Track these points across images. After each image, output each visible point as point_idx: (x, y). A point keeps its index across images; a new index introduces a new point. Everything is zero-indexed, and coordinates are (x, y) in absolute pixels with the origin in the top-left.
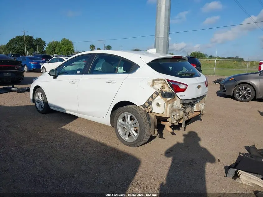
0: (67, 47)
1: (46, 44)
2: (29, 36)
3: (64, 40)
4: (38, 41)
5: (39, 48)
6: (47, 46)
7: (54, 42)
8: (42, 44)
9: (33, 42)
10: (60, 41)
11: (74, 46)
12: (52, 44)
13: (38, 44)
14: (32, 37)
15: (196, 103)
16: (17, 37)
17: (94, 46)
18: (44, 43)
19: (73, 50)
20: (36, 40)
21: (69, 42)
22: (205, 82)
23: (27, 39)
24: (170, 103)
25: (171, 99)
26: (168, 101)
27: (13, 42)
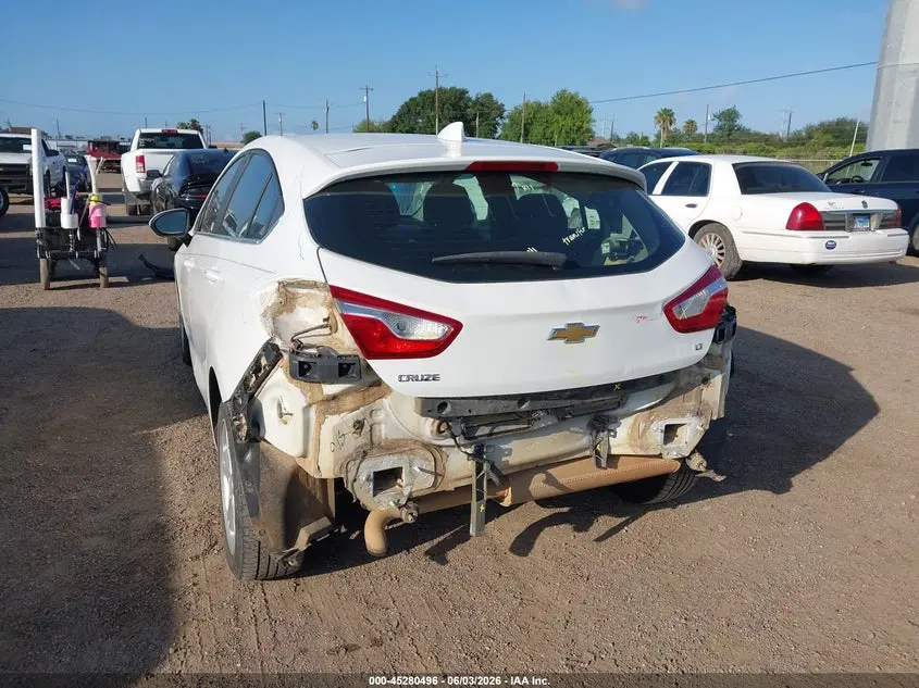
0: (569, 121)
1: (505, 114)
2: (457, 90)
3: (562, 96)
4: (483, 105)
5: (482, 128)
6: (507, 121)
7: (526, 105)
8: (493, 114)
9: (467, 106)
10: (550, 100)
11: (594, 115)
12: (521, 112)
13: (481, 115)
14: (464, 92)
15: (620, 411)
16: (421, 94)
17: (671, 115)
18: (500, 109)
19: (589, 130)
20: (476, 103)
21: (579, 104)
22: (659, 309)
23: (450, 99)
24: (345, 408)
25: (349, 388)
26: (334, 397)
27: (409, 110)
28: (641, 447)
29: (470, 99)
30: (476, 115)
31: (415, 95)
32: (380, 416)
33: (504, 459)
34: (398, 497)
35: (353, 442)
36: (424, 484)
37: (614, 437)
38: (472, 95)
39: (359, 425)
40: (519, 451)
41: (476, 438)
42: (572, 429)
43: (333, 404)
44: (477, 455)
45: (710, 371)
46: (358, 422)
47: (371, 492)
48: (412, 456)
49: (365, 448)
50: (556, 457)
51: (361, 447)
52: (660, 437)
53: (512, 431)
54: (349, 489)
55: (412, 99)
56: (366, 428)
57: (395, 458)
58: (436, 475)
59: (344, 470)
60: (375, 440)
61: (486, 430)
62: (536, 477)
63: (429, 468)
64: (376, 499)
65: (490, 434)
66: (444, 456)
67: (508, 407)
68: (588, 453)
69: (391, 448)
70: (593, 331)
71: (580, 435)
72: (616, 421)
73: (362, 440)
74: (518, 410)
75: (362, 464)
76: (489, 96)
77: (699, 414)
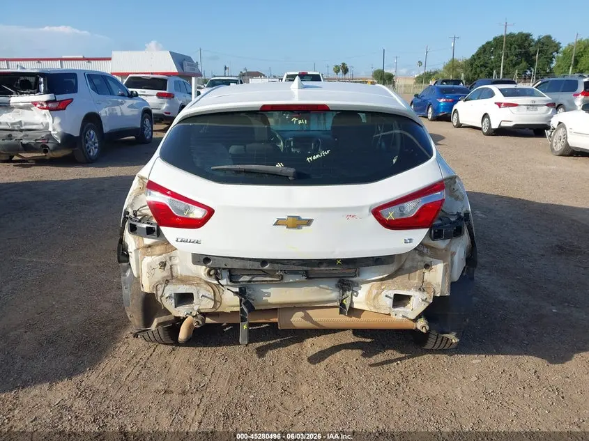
1: (561, 50)
2: (523, 34)
5: (540, 60)
6: (561, 55)
8: (551, 50)
9: (530, 46)
12: (573, 48)
13: (541, 51)
14: (529, 35)
18: (557, 46)
20: (538, 42)
22: (367, 211)
23: (517, 41)
24: (155, 253)
25: (156, 242)
26: (150, 246)
27: (485, 51)
28: (375, 307)
29: (533, 40)
30: (536, 52)
31: (491, 40)
32: (176, 261)
33: (264, 298)
34: (191, 311)
35: (160, 274)
36: (207, 305)
37: (356, 296)
38: (535, 37)
39: (163, 265)
40: (276, 295)
41: (239, 282)
42: (321, 286)
43: (149, 250)
44: (241, 293)
45: (431, 259)
46: (162, 262)
47: (174, 305)
48: (198, 288)
49: (168, 279)
50: (311, 302)
51: (165, 277)
52: (390, 302)
53: (267, 281)
54: (159, 300)
55: (488, 43)
56: (168, 266)
57: (188, 287)
58: (215, 301)
59: (155, 289)
60: (174, 274)
61: (247, 278)
62: (297, 314)
63: (210, 296)
64: (176, 309)
65: (250, 281)
66: (221, 291)
67: (253, 265)
68: (336, 304)
69: (184, 280)
70: (309, 222)
71: (329, 291)
72: (358, 285)
73: (166, 273)
74: (261, 268)
75: (166, 288)
76: (549, 37)
77: (421, 289)
